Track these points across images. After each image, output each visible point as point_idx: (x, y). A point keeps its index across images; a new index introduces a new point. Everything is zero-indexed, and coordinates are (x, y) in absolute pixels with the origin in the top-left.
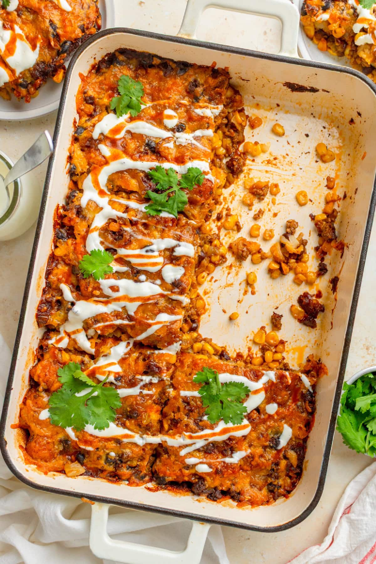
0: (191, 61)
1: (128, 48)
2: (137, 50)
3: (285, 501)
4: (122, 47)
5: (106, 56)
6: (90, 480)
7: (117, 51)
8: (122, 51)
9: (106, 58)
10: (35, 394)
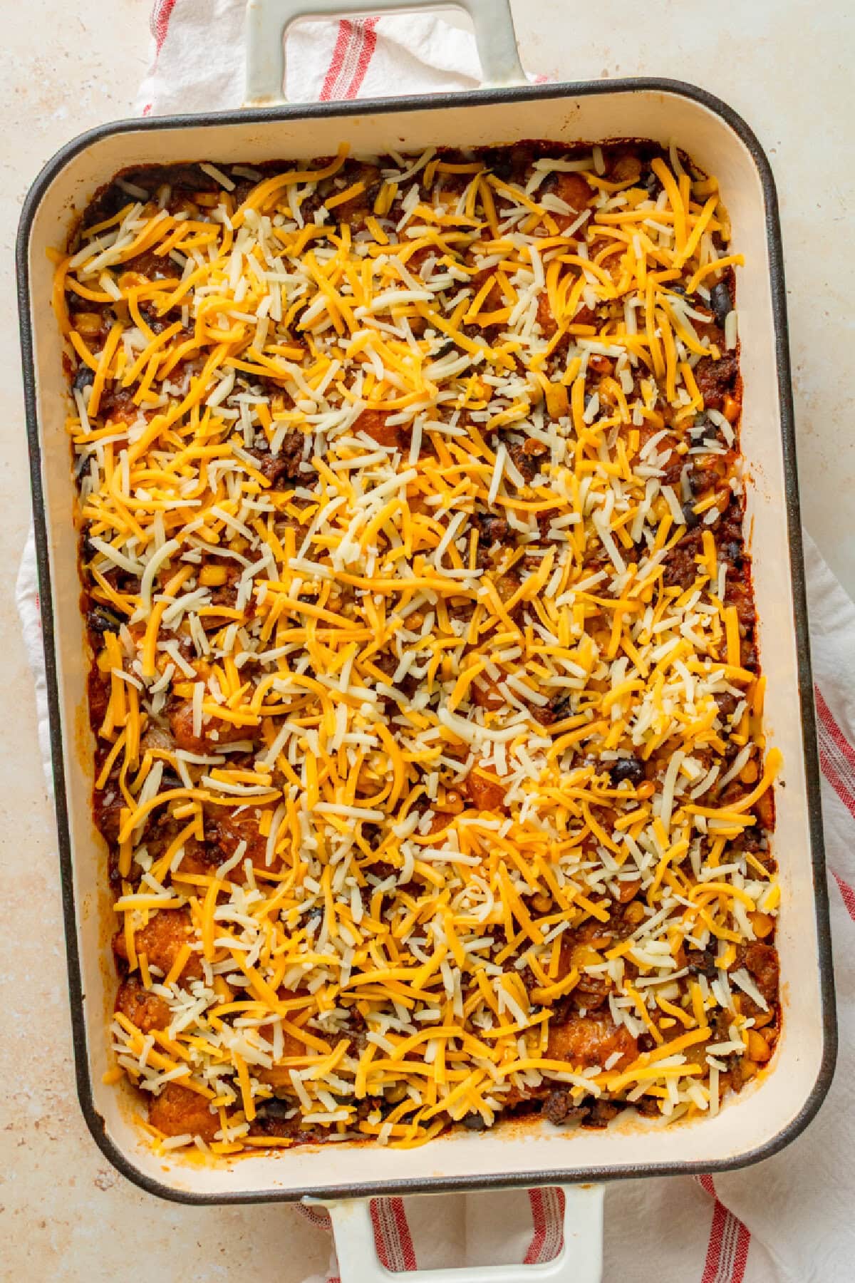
0: (288, 154)
1: (141, 163)
2: (163, 162)
3: (759, 1087)
4: (128, 164)
5: (97, 194)
6: (311, 1152)
7: (116, 177)
8: (132, 175)
9: (99, 199)
10: (138, 993)
